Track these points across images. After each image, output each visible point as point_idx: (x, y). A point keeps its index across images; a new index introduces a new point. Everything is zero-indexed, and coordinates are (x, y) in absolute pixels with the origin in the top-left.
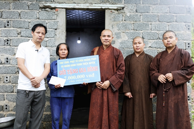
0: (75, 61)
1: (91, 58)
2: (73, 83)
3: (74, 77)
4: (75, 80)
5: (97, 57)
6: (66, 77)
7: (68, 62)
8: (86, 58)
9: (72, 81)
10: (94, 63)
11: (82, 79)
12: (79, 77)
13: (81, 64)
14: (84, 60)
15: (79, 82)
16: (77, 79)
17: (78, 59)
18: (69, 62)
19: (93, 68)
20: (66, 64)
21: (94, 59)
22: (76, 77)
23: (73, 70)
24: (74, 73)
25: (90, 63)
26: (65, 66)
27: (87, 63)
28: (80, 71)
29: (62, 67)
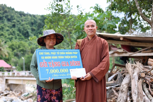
0: (56, 53)
1: (72, 52)
2: (57, 77)
3: (56, 71)
4: (59, 74)
5: (78, 52)
6: (48, 70)
7: (48, 53)
8: (68, 51)
9: (55, 75)
10: (76, 57)
11: (66, 73)
12: (62, 71)
13: (62, 57)
14: (65, 53)
15: (63, 77)
16: (61, 74)
17: (59, 51)
18: (50, 53)
19: (75, 62)
20: (47, 55)
21: (76, 54)
22: (59, 71)
23: (55, 63)
24: (56, 66)
25: (72, 57)
26: (46, 58)
27: (69, 57)
28: (63, 64)
29: (43, 58)
